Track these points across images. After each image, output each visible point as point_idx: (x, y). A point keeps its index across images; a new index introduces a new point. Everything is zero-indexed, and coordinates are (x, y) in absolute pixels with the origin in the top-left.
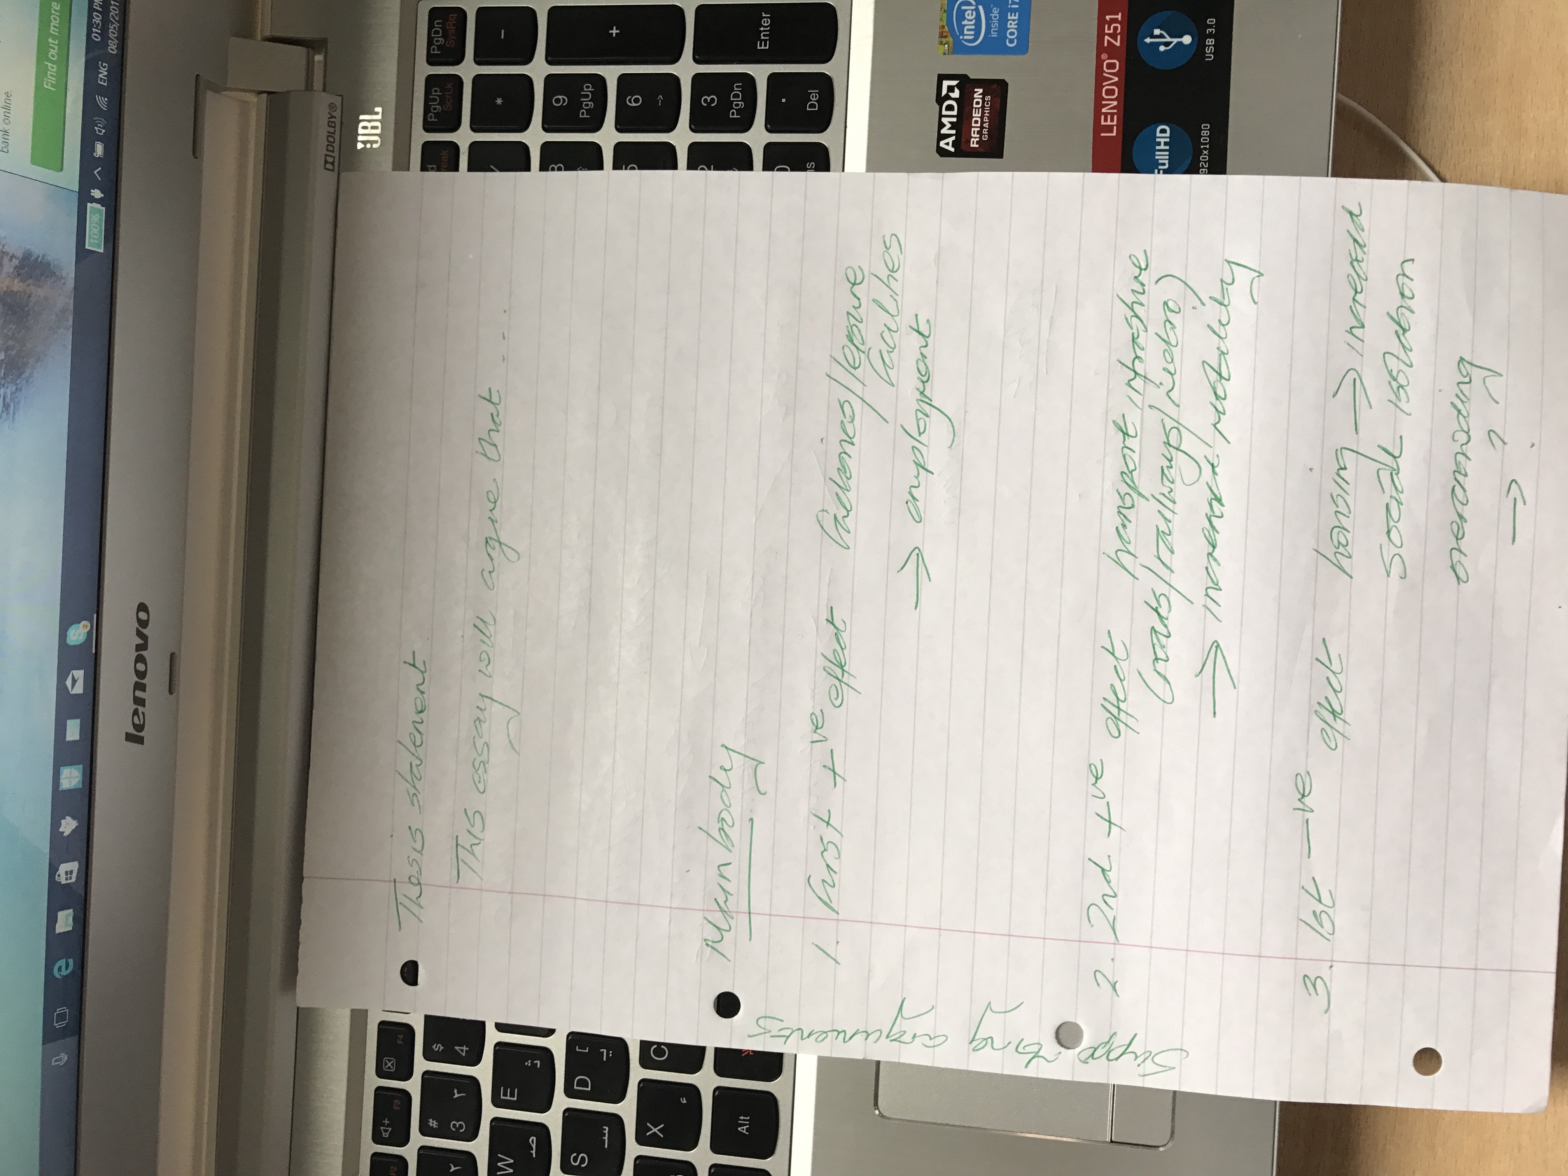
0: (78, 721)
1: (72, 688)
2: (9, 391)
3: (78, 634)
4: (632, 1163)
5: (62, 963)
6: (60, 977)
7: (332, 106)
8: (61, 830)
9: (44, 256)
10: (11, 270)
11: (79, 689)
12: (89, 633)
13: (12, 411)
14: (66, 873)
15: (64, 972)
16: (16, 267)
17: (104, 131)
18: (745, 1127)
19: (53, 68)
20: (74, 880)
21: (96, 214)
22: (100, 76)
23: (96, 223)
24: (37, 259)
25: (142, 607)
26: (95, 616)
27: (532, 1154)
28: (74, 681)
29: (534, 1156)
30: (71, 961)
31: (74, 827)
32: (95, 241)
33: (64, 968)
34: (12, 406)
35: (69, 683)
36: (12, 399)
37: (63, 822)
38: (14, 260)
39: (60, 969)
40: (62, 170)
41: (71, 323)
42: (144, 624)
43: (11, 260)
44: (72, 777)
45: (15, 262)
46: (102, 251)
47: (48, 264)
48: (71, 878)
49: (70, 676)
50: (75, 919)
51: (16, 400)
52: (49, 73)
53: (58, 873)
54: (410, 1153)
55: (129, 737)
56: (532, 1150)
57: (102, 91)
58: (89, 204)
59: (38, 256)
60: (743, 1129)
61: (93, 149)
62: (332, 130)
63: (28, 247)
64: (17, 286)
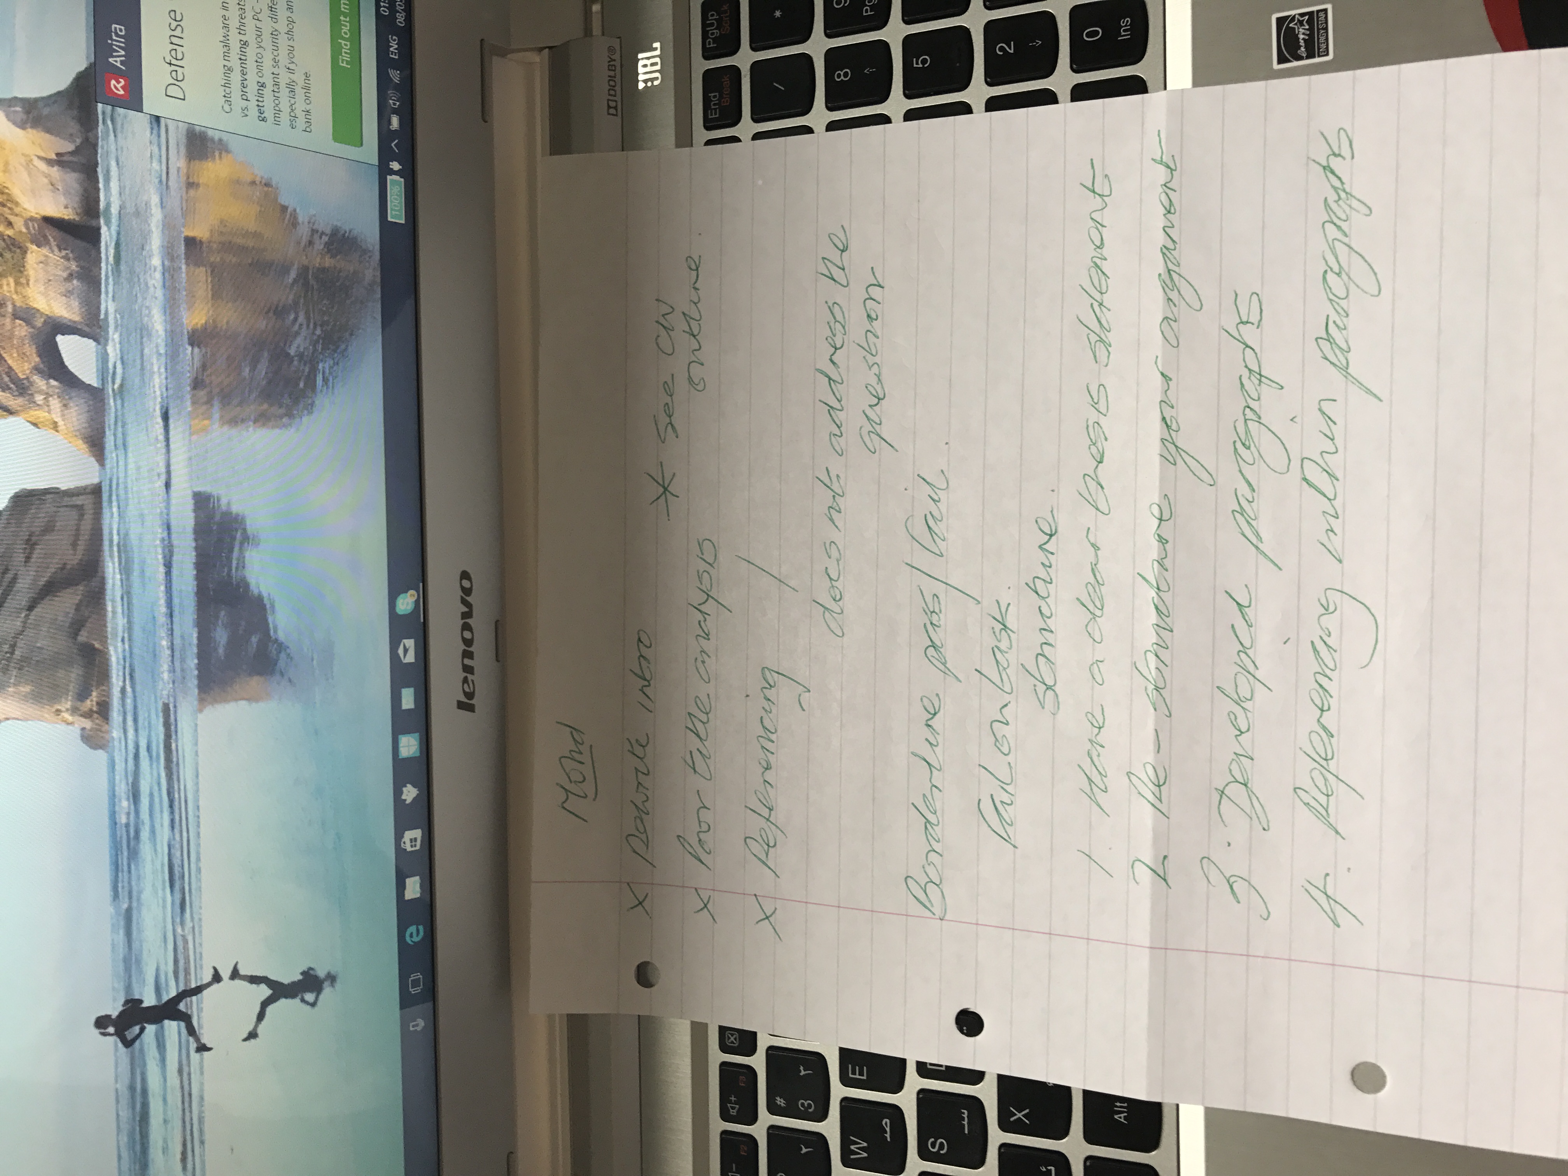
0: (412, 690)
1: (405, 655)
2: (327, 365)
3: (406, 603)
4: (996, 1152)
5: (412, 929)
6: (412, 943)
7: (611, 49)
8: (404, 797)
9: (350, 231)
10: (322, 247)
11: (410, 658)
12: (417, 602)
13: (331, 385)
14: (411, 840)
15: (416, 939)
16: (326, 243)
17: (398, 103)
18: (1122, 1115)
19: (346, 45)
20: (418, 847)
21: (396, 186)
22: (391, 49)
23: (397, 195)
24: (344, 235)
25: (465, 575)
26: (421, 584)
27: (886, 1137)
28: (406, 651)
29: (889, 1140)
30: (421, 928)
31: (414, 795)
32: (397, 213)
33: (415, 934)
34: (331, 381)
35: (401, 651)
36: (330, 373)
37: (404, 789)
38: (323, 237)
39: (411, 936)
40: (362, 145)
41: (379, 296)
42: (467, 591)
43: (321, 238)
44: (409, 746)
45: (325, 239)
46: (403, 222)
47: (355, 238)
48: (415, 846)
49: (402, 647)
50: (421, 886)
51: (334, 374)
52: (343, 50)
53: (403, 840)
54: (759, 1131)
55: (461, 705)
56: (886, 1133)
57: (395, 65)
58: (389, 177)
59: (346, 232)
60: (1120, 1118)
61: (389, 122)
62: (612, 73)
63: (335, 223)
64: (328, 262)
